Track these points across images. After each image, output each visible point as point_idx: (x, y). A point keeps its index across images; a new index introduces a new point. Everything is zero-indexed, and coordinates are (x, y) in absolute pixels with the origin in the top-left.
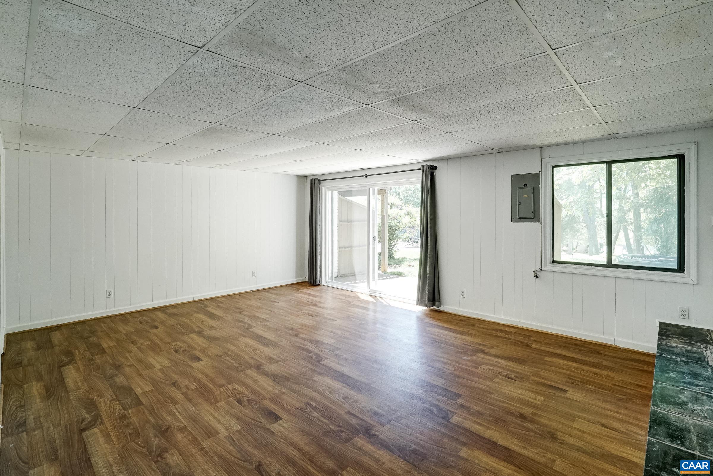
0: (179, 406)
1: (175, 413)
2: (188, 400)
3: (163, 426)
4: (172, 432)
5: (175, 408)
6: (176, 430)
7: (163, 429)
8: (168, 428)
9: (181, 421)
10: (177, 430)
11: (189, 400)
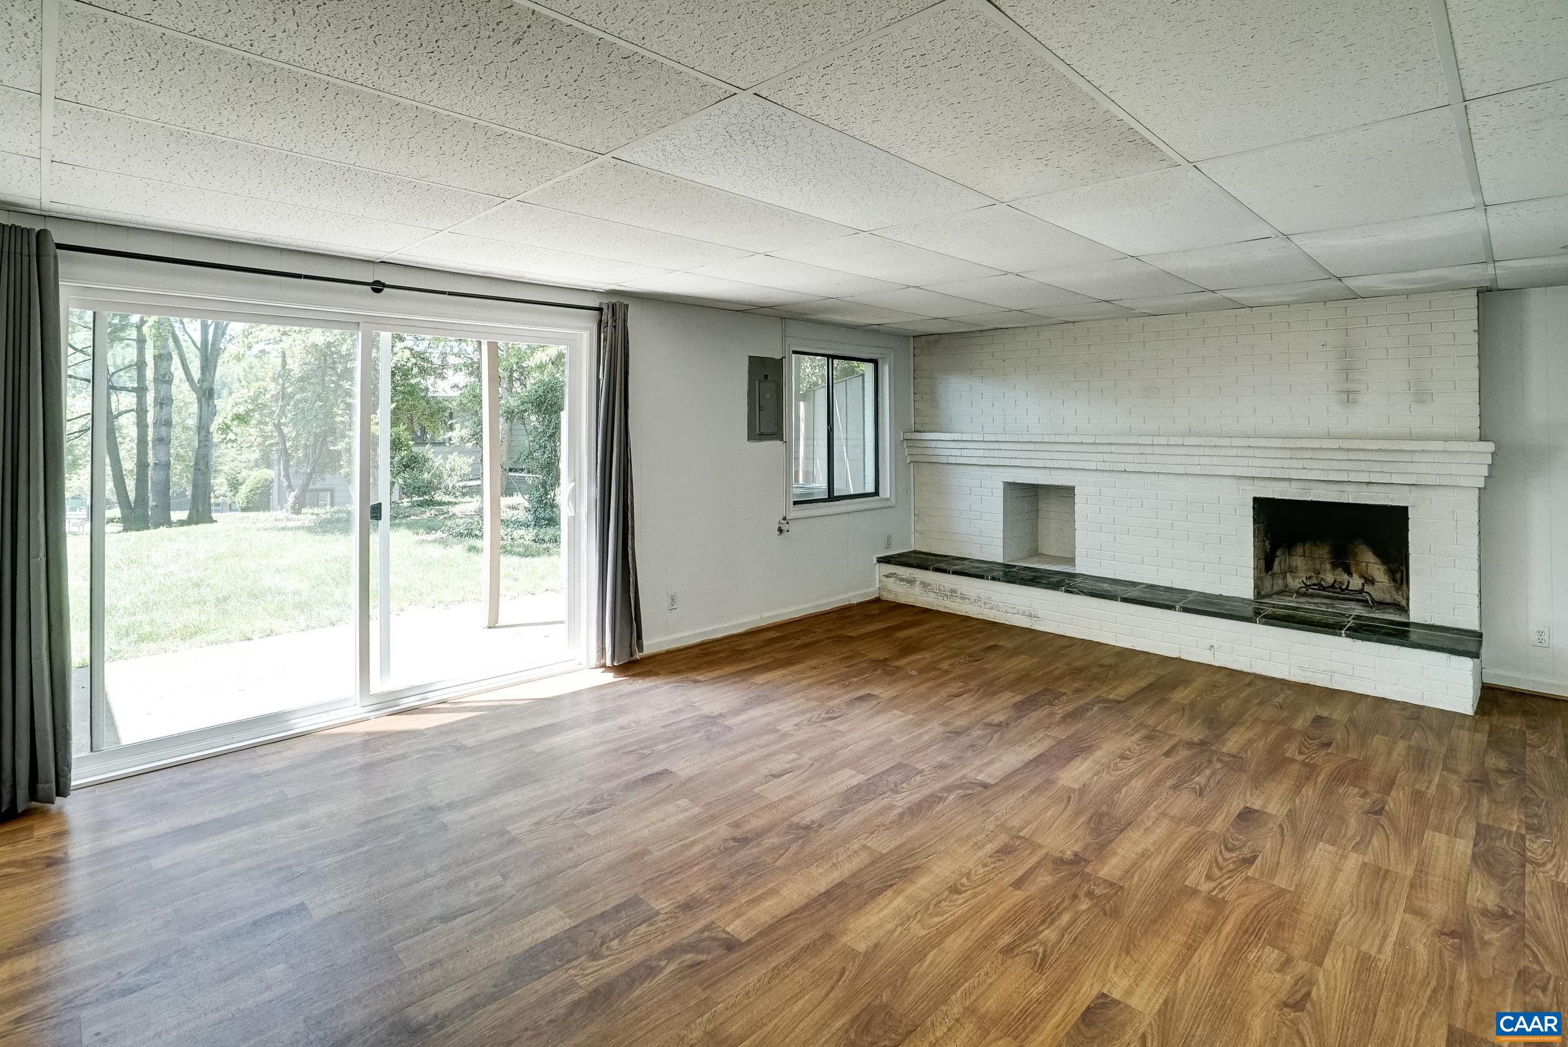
0: (1369, 946)
1: (1395, 944)
2: (1330, 940)
3: (1451, 946)
4: (1444, 923)
5: (1380, 951)
6: (1433, 921)
7: (1457, 941)
8: (1445, 934)
9: (1403, 924)
10: (1430, 918)
11: (1328, 939)
